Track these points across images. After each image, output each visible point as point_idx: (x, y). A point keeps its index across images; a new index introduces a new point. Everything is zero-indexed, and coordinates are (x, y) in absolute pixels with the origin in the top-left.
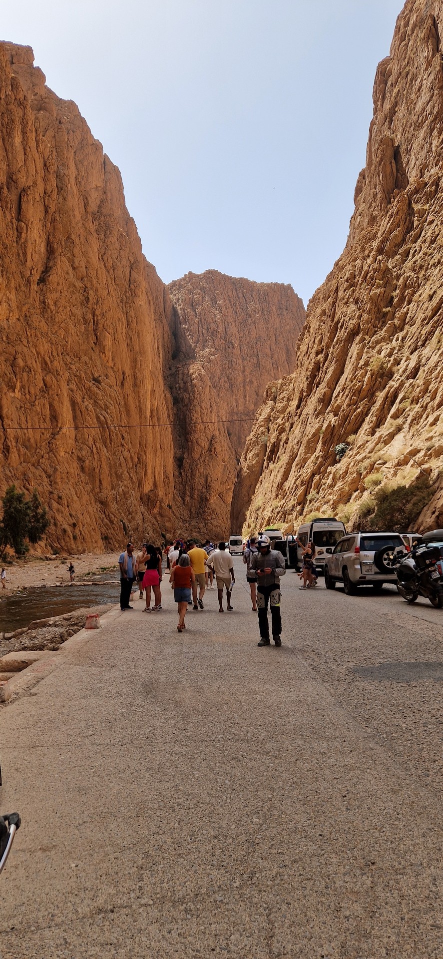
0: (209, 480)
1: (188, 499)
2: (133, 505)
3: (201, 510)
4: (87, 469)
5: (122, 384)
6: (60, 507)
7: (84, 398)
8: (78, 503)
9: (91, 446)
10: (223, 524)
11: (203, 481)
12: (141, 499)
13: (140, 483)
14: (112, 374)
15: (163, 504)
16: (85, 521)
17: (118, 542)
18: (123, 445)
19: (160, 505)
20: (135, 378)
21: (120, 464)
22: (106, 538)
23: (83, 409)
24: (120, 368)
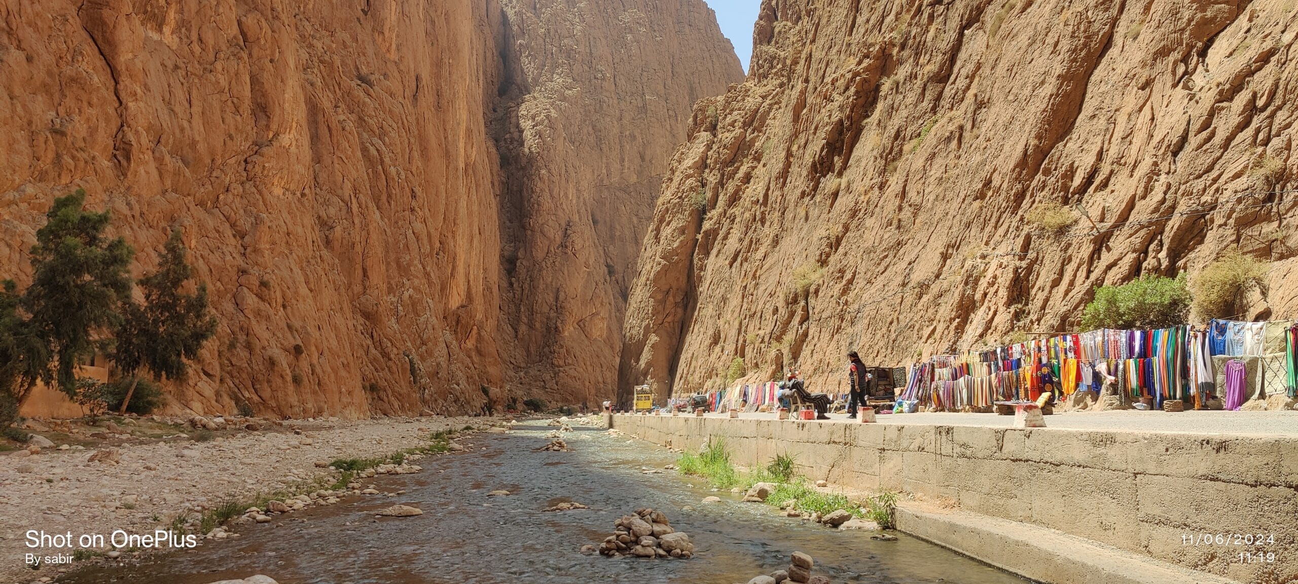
0: (561, 297)
1: (523, 328)
2: (430, 327)
3: (546, 350)
4: (337, 245)
5: (415, 96)
6: (263, 306)
7: (336, 107)
8: (312, 303)
9: (347, 198)
10: (586, 375)
11: (551, 299)
12: (445, 317)
13: (443, 289)
14: (396, 74)
15: (483, 333)
16: (325, 343)
17: (399, 397)
18: (412, 210)
19: (479, 334)
20: (439, 94)
21: (407, 246)
22: (372, 389)
23: (334, 124)
24: (412, 66)
